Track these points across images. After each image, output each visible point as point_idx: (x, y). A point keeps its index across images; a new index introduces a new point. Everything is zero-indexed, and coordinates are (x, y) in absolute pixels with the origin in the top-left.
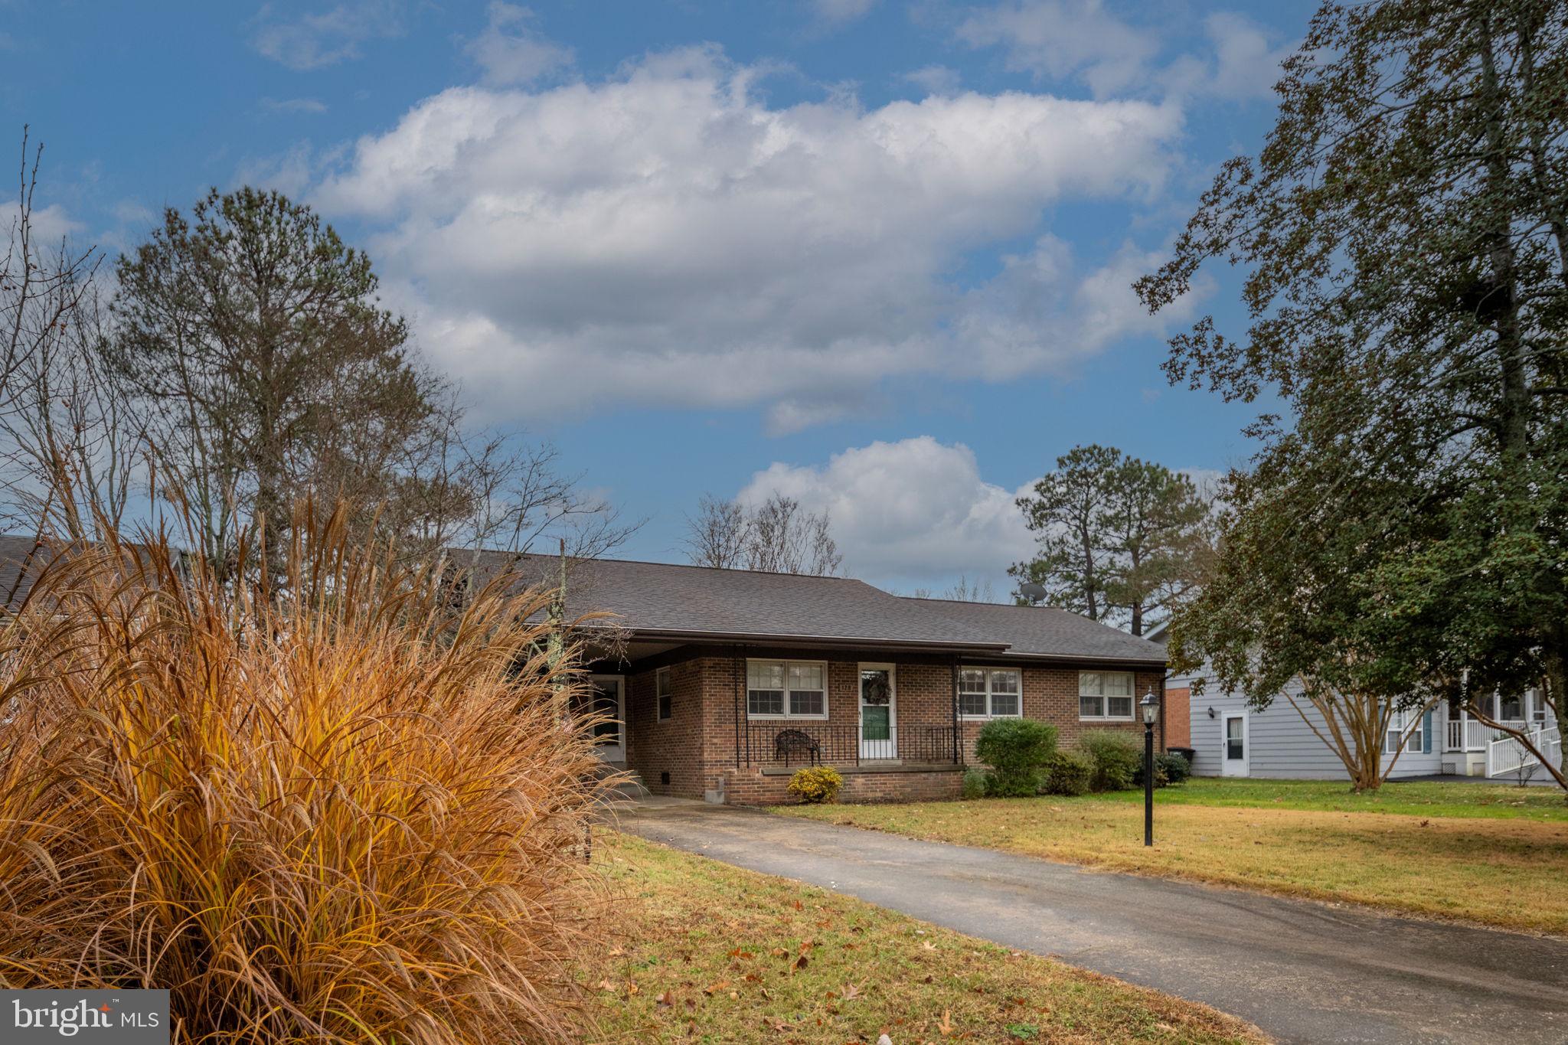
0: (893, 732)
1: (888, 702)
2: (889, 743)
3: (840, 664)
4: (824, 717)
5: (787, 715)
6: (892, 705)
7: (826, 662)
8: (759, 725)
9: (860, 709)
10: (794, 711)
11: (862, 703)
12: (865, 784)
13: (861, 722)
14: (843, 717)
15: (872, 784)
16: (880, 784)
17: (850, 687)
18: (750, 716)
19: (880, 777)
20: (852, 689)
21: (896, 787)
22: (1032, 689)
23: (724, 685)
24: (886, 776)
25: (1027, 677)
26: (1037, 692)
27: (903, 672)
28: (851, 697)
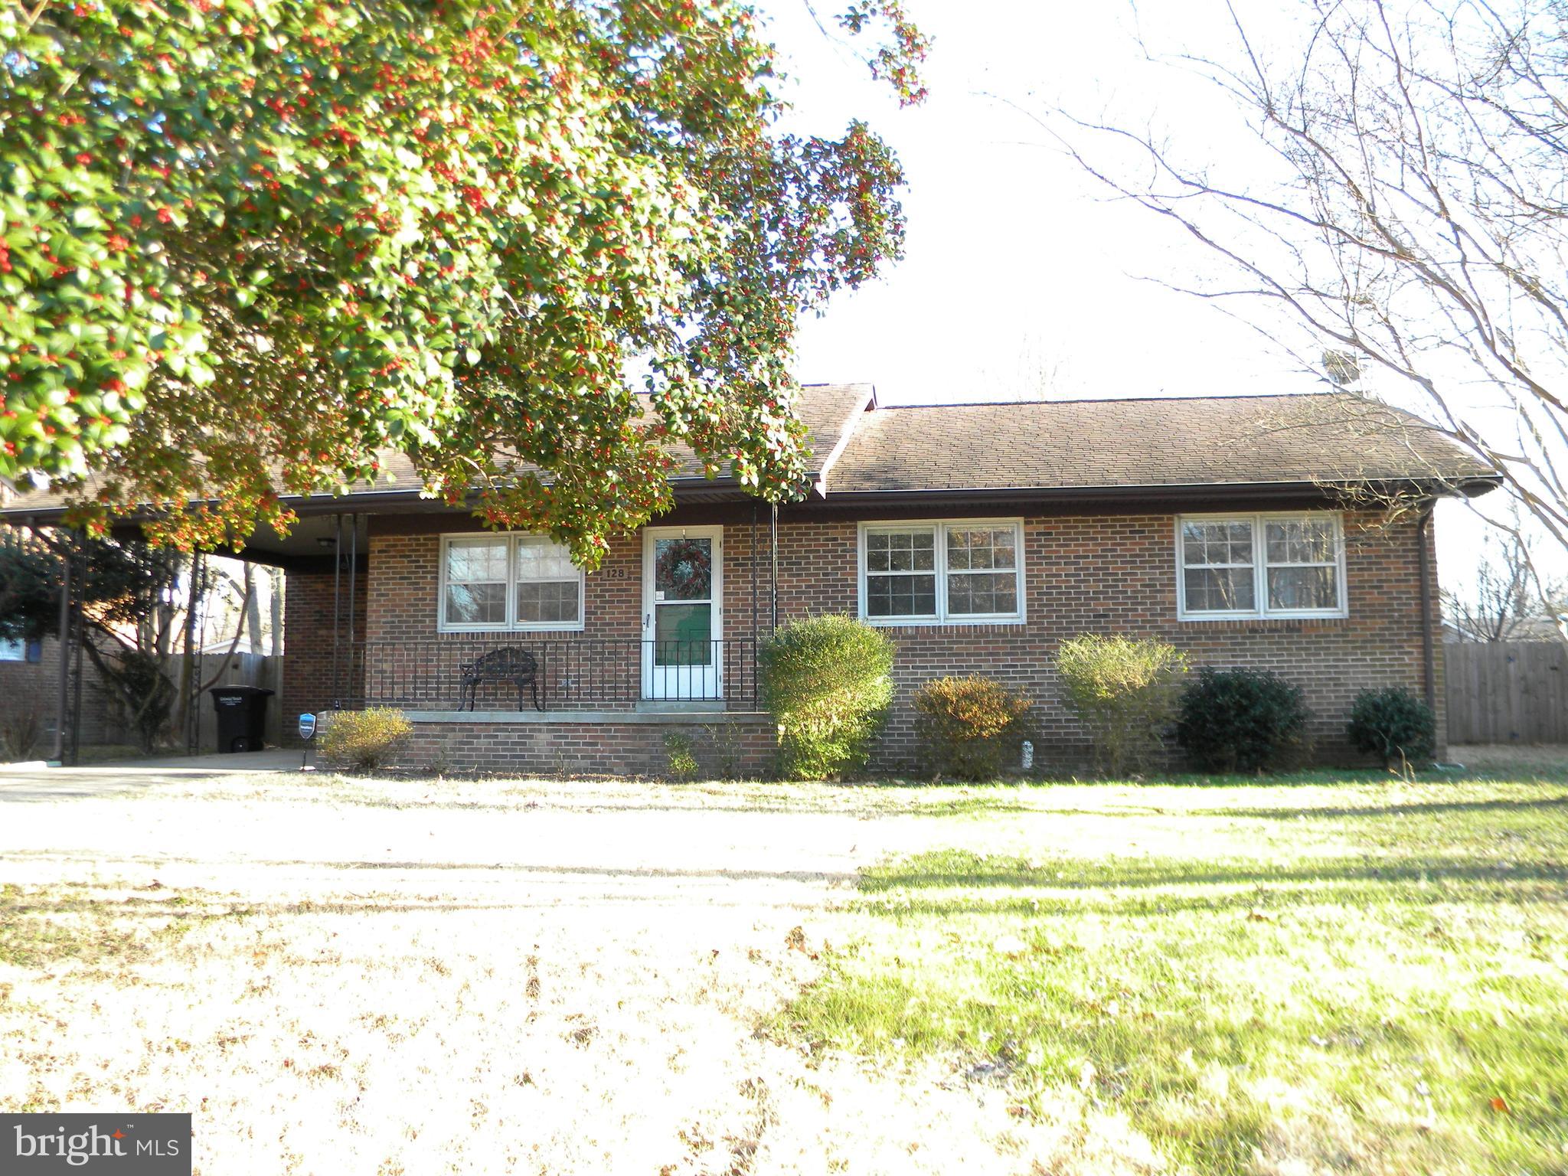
0: (717, 652)
1: (709, 597)
2: (709, 671)
4: (579, 625)
5: (512, 623)
6: (716, 601)
8: (454, 641)
9: (649, 609)
10: (524, 614)
11: (652, 597)
12: (553, 744)
13: (649, 633)
14: (608, 624)
15: (567, 744)
16: (585, 744)
17: (621, 572)
18: (445, 627)
19: (585, 731)
20: (626, 576)
21: (618, 751)
22: (1045, 558)
23: (402, 578)
24: (596, 731)
25: (1038, 534)
26: (1058, 564)
27: (740, 542)
28: (625, 590)
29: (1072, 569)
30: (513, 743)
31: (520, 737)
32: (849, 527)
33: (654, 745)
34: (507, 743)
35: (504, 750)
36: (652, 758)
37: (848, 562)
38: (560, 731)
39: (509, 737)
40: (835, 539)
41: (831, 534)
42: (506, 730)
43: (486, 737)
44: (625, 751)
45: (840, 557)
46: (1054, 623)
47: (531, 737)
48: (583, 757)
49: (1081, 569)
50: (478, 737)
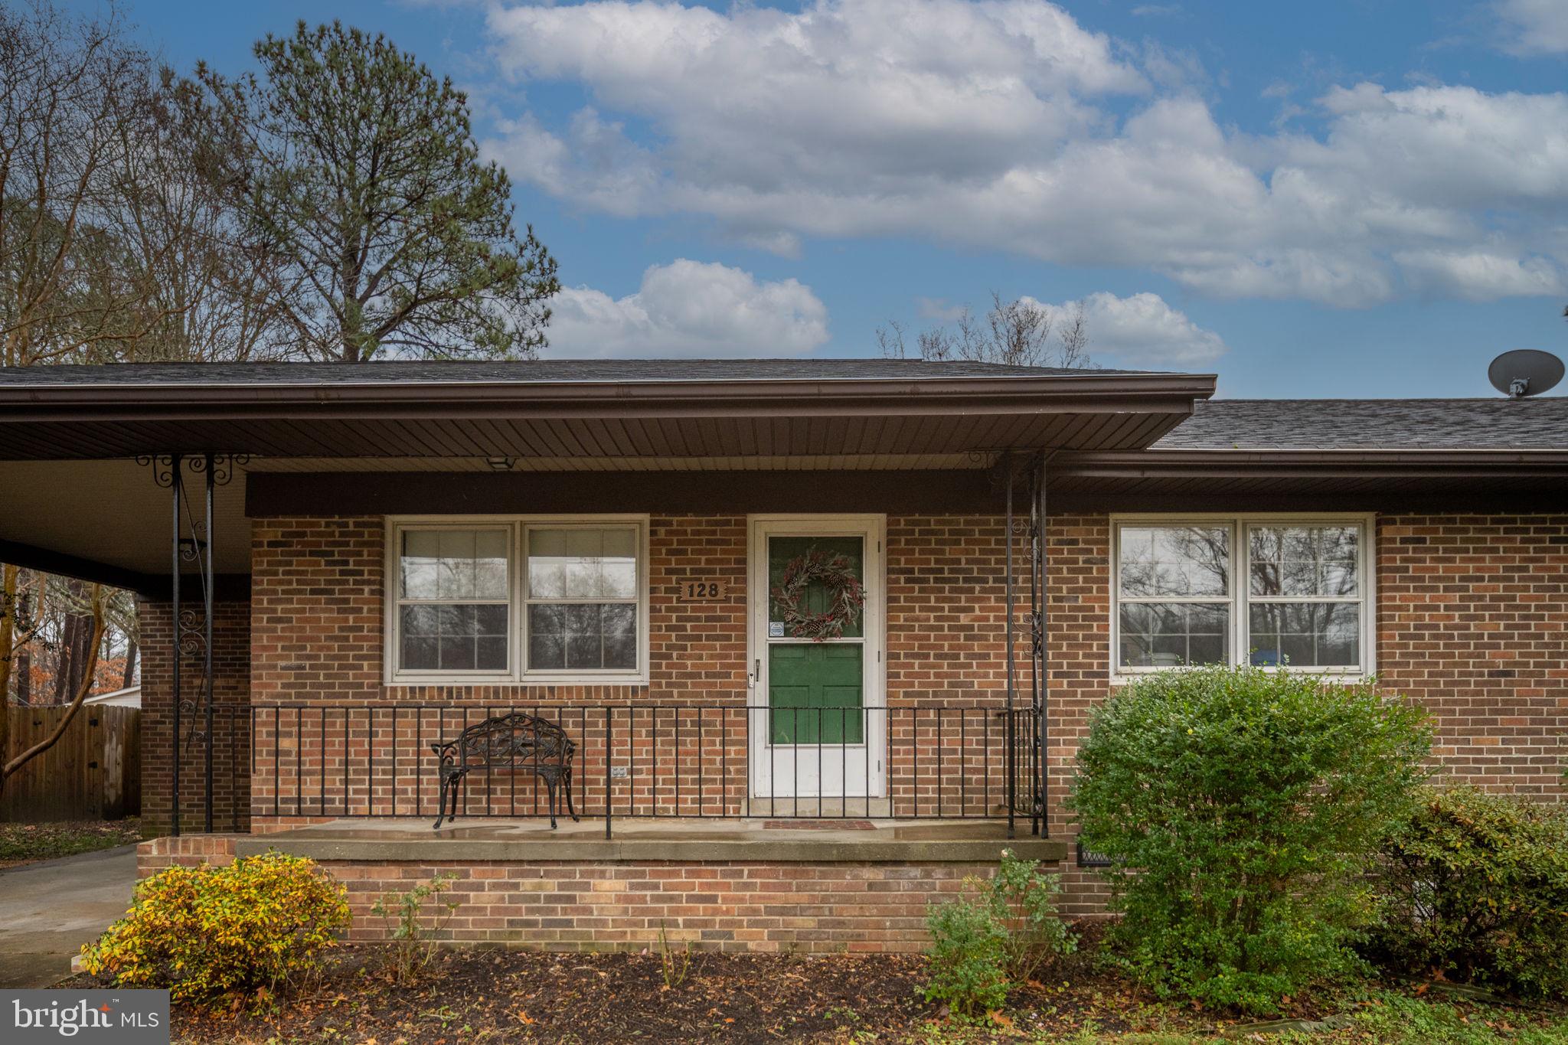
0: (876, 724)
1: (859, 632)
2: (855, 754)
3: (689, 523)
4: (639, 676)
5: (519, 672)
7: (645, 517)
8: (416, 701)
9: (758, 651)
10: (537, 660)
11: (764, 631)
12: (628, 899)
13: (759, 693)
14: (691, 676)
15: (656, 899)
16: (690, 899)
17: (714, 589)
18: (399, 678)
19: (690, 874)
20: (721, 596)
21: (755, 912)
22: (1413, 579)
23: (313, 592)
24: (714, 874)
25: (1404, 541)
26: (1435, 589)
27: (915, 542)
28: (719, 619)
29: (1455, 598)
30: (550, 899)
31: (561, 887)
32: (1096, 522)
33: (825, 899)
34: (536, 899)
35: (530, 911)
36: (821, 924)
37: (1095, 580)
38: (642, 874)
39: (540, 887)
40: (1074, 542)
41: (1068, 533)
42: (536, 874)
43: (495, 887)
44: (770, 911)
45: (1080, 571)
46: (1426, 683)
47: (586, 887)
48: (689, 924)
49: (1471, 598)
50: (479, 887)
